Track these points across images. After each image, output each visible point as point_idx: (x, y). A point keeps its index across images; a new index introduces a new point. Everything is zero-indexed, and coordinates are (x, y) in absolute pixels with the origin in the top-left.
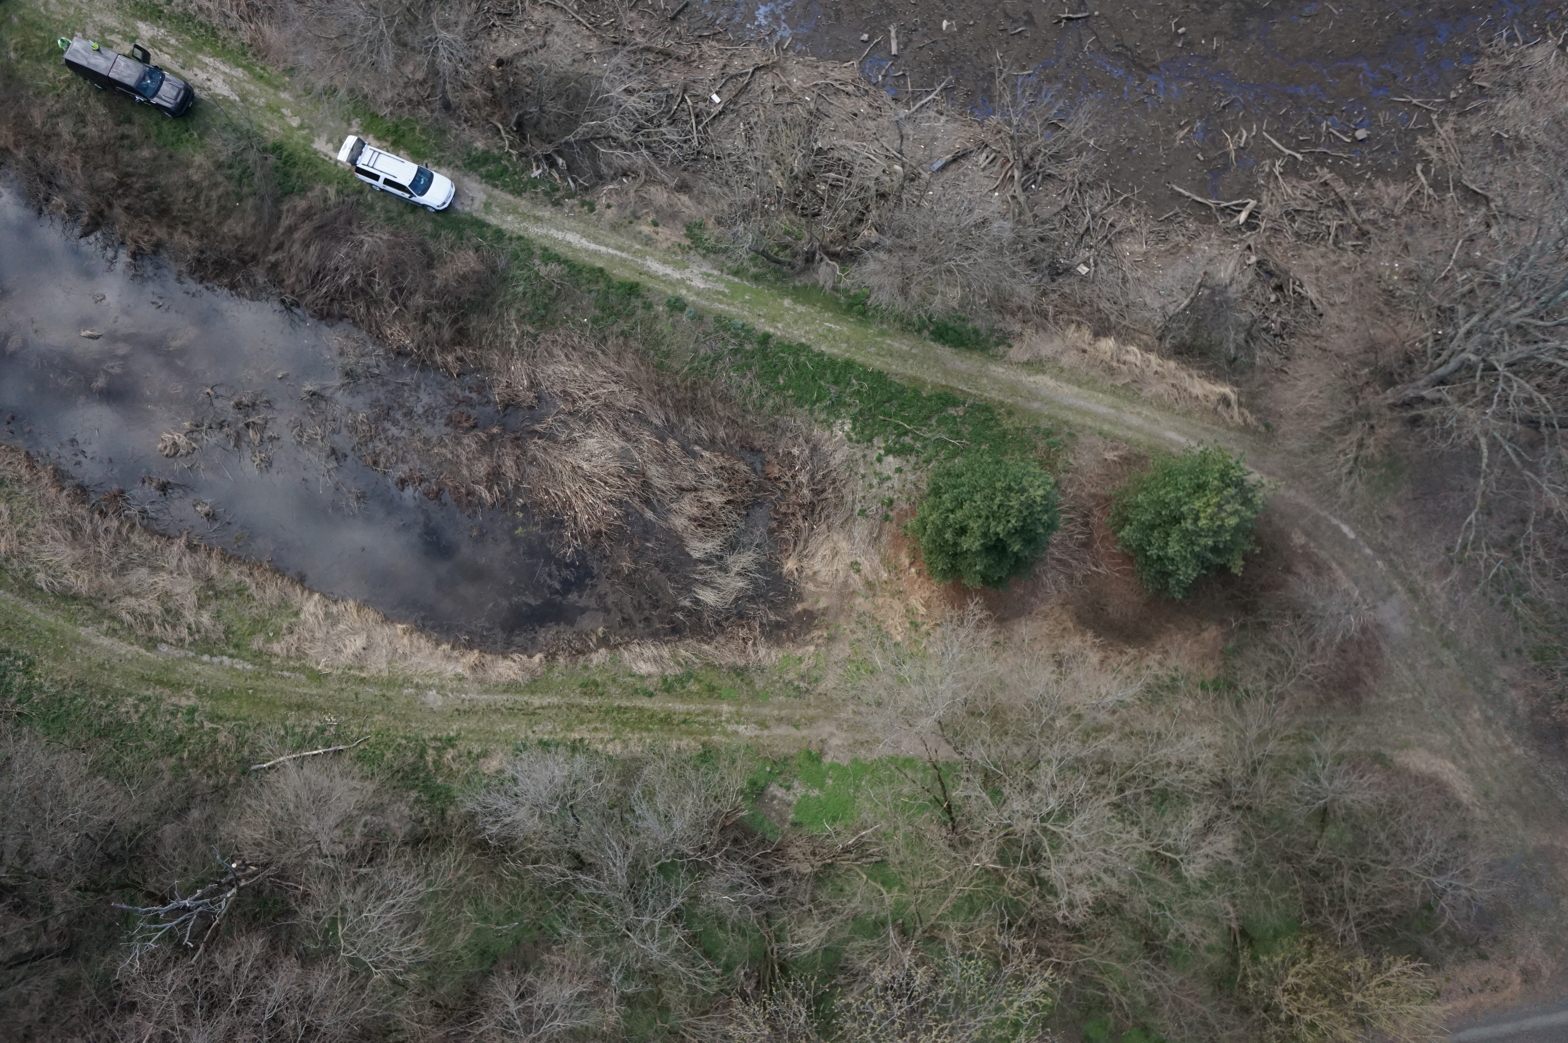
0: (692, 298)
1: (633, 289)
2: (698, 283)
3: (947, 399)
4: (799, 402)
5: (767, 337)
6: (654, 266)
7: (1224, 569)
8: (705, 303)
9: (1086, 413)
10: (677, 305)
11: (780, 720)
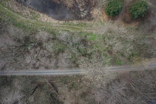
7: (141, 16)
11: (89, 29)
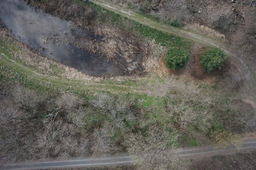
0: (128, 17)
1: (118, 15)
2: (130, 14)
3: (172, 36)
4: (146, 36)
5: (141, 24)
6: (122, 11)
7: (218, 68)
8: (131, 18)
9: (196, 39)
10: (126, 18)
